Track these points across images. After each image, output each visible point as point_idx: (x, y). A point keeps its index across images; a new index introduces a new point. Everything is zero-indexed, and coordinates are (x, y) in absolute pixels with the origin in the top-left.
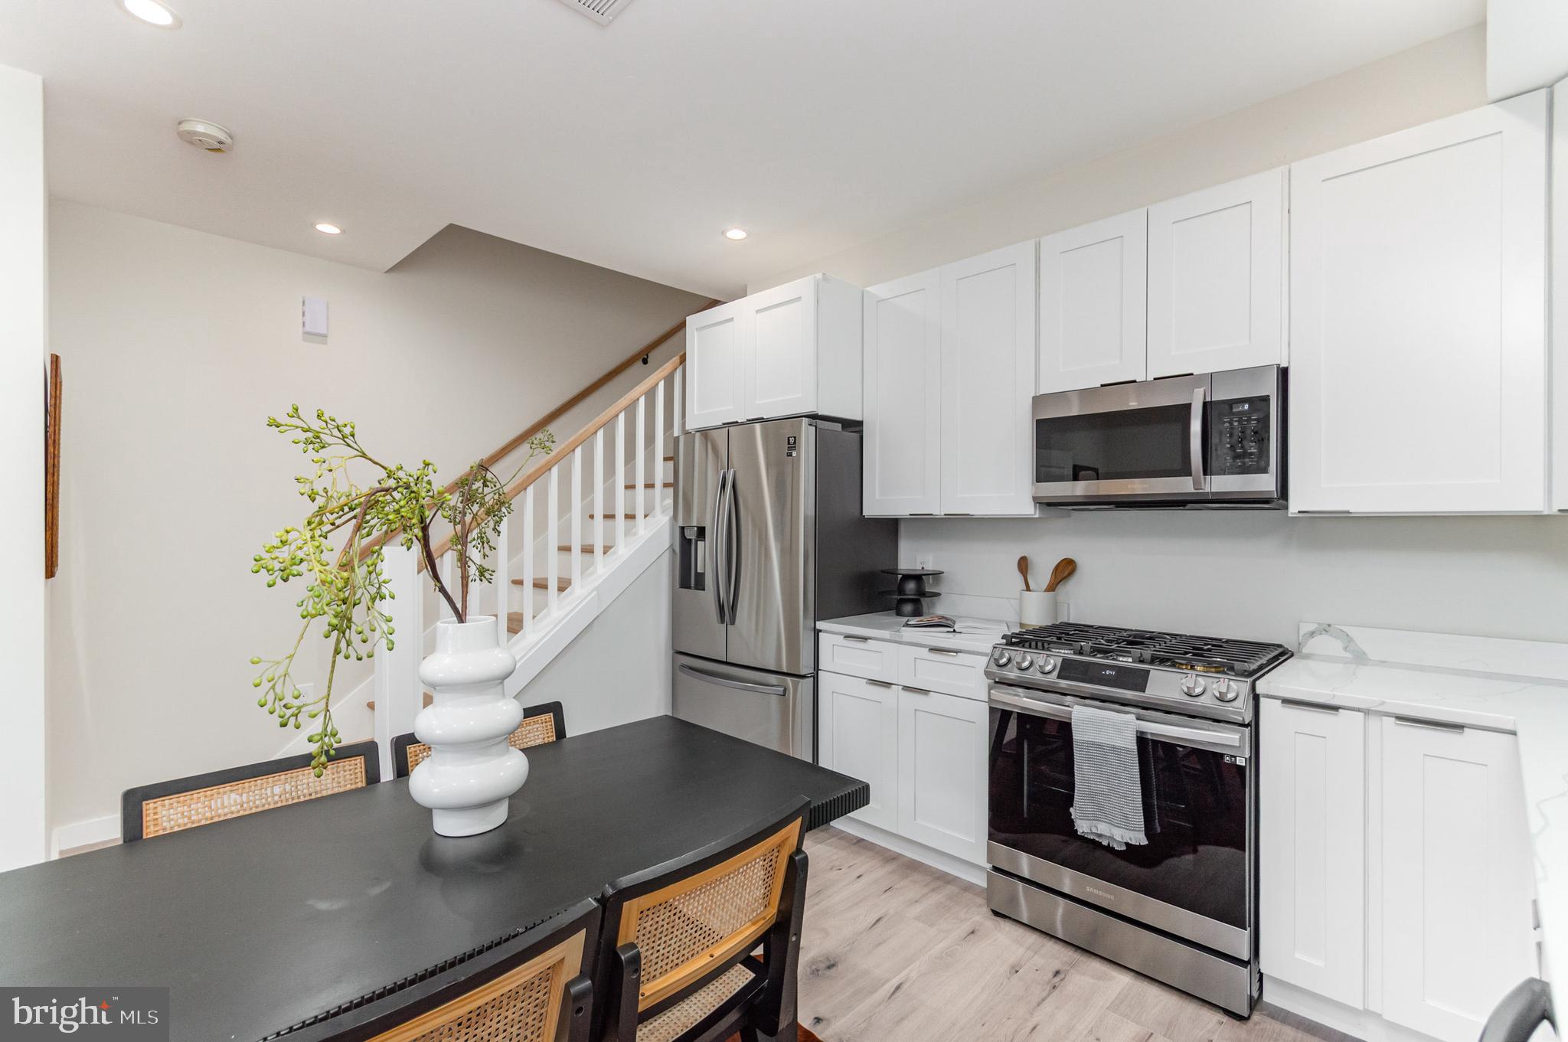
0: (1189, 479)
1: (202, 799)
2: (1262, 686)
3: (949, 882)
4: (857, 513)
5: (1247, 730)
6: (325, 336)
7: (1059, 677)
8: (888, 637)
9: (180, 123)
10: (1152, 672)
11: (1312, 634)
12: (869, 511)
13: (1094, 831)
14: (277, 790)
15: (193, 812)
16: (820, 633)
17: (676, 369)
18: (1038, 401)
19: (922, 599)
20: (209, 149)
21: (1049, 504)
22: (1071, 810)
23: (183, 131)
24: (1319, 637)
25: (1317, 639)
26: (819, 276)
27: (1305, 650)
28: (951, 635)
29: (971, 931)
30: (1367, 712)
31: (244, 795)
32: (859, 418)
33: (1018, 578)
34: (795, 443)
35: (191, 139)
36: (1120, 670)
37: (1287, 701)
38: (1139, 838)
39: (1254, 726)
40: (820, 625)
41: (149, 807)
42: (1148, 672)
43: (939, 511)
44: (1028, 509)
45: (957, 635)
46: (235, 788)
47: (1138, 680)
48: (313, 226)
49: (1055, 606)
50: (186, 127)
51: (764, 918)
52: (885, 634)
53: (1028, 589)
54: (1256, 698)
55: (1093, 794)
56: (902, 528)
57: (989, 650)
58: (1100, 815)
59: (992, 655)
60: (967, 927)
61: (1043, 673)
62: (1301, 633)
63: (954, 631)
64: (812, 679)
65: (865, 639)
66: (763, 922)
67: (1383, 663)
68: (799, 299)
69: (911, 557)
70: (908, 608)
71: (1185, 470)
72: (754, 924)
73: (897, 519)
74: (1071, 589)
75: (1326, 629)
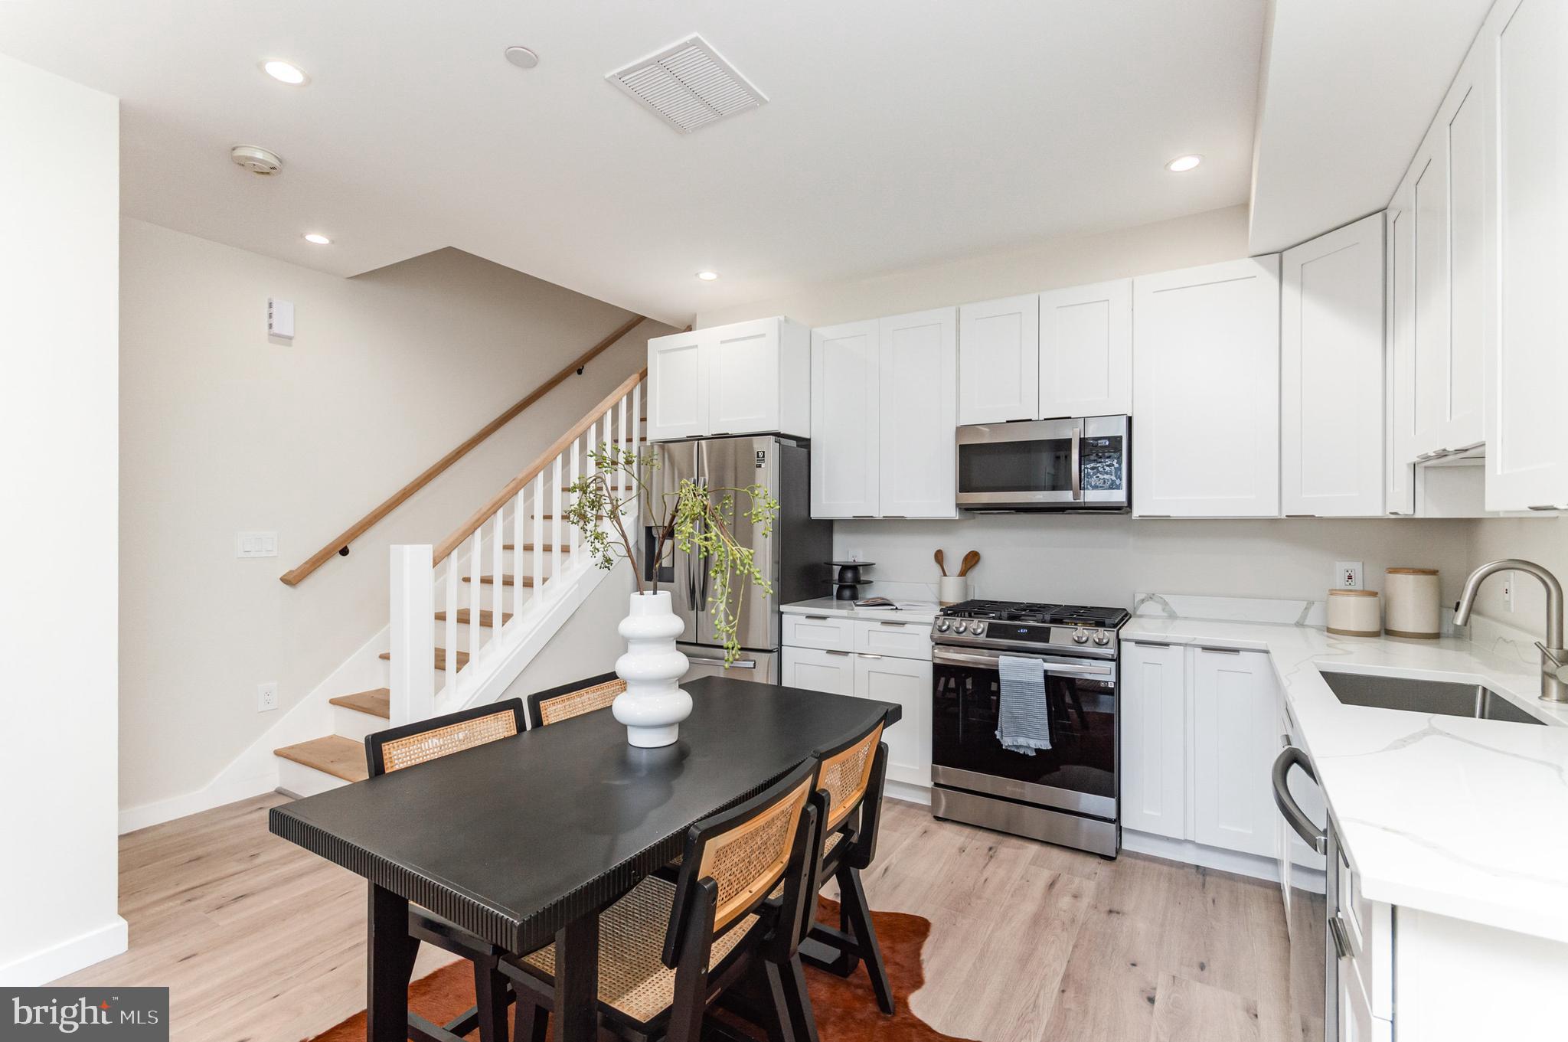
0: (1070, 493)
1: (416, 742)
2: (1123, 633)
3: (897, 804)
4: (806, 515)
5: (1114, 663)
6: (290, 338)
7: (987, 636)
8: (846, 615)
9: (234, 149)
10: (1052, 629)
11: (1143, 601)
12: (814, 515)
13: (1015, 743)
14: (461, 736)
15: (412, 752)
16: (783, 616)
17: (635, 386)
18: (961, 430)
19: (858, 586)
20: (257, 172)
21: (967, 509)
22: (996, 732)
23: (240, 156)
24: (1148, 603)
25: (1147, 604)
26: (782, 318)
27: (1138, 613)
28: (894, 611)
29: (923, 831)
30: (1186, 645)
31: (441, 740)
32: (808, 437)
33: (936, 568)
34: (764, 456)
35: (241, 163)
36: (1029, 628)
37: (1138, 642)
38: (1046, 745)
39: (1118, 660)
40: (783, 608)
41: (386, 747)
42: (1049, 629)
43: (878, 513)
44: (952, 513)
45: (899, 612)
46: (435, 734)
47: (1043, 635)
48: (302, 236)
49: (966, 588)
50: (239, 153)
51: (862, 788)
52: (844, 612)
53: (945, 575)
54: (1119, 641)
55: (1014, 717)
56: (836, 527)
57: (931, 619)
58: (1020, 731)
59: (935, 623)
60: (919, 829)
61: (975, 634)
62: (1136, 601)
63: (897, 608)
64: (777, 653)
65: (824, 618)
66: (862, 790)
67: (1186, 618)
68: (763, 335)
69: (845, 550)
70: (847, 593)
71: (1066, 485)
72: (858, 791)
73: (832, 520)
74: (975, 574)
75: (1151, 597)
